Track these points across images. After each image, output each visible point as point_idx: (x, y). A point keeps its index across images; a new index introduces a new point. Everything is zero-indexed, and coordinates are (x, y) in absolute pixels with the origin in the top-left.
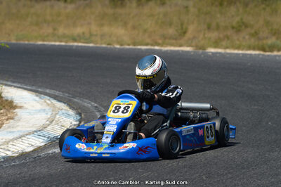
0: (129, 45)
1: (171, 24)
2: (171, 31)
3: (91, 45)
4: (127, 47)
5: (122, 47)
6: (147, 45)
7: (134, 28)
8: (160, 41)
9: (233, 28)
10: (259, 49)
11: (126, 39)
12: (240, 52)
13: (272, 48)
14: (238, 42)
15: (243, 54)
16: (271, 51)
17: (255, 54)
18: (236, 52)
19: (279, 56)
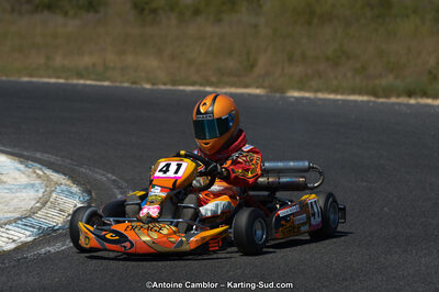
0: (165, 84)
1: (231, 53)
2: (231, 63)
3: (106, 83)
4: (163, 87)
5: (155, 87)
6: (193, 84)
7: (173, 57)
8: (214, 79)
9: (328, 59)
10: (368, 94)
11: (161, 75)
12: (339, 97)
13: (387, 93)
14: (335, 83)
15: (343, 100)
16: (387, 97)
17: (362, 101)
18: (332, 96)
19: (399, 104)
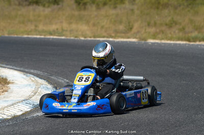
0: (90, 37)
1: (121, 22)
2: (121, 27)
3: (63, 38)
4: (89, 39)
5: (86, 39)
6: (104, 37)
7: (94, 25)
8: (113, 35)
9: (166, 25)
10: (185, 40)
11: (88, 33)
12: (172, 42)
13: (195, 40)
14: (170, 35)
15: (174, 44)
16: (195, 41)
17: (183, 44)
18: (169, 42)
19: (201, 45)
